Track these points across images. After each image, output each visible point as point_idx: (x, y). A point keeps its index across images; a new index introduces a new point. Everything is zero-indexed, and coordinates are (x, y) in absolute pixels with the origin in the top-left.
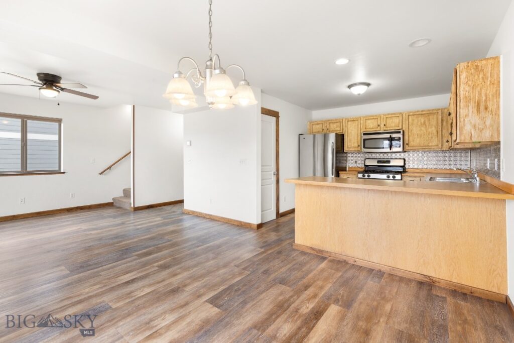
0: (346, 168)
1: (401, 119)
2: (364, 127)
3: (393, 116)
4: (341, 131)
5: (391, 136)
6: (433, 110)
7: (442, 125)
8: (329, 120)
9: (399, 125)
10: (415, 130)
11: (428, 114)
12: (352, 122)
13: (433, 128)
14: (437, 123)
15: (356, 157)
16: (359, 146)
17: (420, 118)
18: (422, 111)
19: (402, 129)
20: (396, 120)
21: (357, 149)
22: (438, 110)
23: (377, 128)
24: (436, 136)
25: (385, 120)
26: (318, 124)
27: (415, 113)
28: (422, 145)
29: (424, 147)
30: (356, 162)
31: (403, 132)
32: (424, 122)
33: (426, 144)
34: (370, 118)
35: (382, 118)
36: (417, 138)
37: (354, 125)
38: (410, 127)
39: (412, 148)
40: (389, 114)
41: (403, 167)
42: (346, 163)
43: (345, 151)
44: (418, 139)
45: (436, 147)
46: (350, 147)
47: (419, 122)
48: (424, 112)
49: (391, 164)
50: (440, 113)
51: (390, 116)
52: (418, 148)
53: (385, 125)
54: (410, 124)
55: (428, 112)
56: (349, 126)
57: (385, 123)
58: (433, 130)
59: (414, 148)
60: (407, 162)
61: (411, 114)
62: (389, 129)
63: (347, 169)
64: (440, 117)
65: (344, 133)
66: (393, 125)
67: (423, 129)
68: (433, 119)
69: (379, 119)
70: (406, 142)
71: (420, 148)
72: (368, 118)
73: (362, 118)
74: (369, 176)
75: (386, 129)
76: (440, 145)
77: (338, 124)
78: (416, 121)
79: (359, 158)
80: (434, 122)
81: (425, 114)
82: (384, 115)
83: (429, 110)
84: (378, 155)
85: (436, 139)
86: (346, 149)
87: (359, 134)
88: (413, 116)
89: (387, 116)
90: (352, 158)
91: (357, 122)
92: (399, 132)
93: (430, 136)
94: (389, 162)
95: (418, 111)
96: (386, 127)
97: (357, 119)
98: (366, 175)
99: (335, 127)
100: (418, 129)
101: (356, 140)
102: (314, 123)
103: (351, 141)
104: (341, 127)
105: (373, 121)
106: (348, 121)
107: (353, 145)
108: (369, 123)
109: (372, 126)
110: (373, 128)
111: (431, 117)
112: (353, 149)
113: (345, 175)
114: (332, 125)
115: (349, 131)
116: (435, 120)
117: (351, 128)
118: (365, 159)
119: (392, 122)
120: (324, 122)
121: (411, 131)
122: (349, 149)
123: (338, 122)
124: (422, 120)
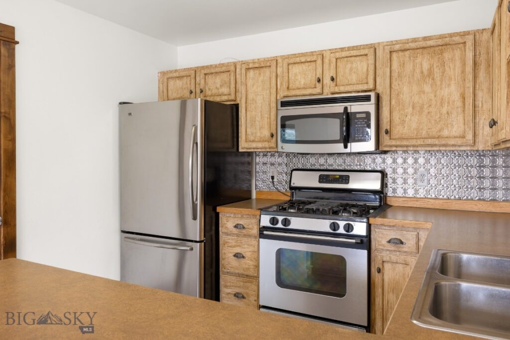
0: (249, 192)
1: (371, 61)
2: (285, 86)
4: (232, 97)
5: (346, 108)
6: (451, 35)
7: (475, 77)
8: (203, 68)
9: (367, 78)
10: (407, 92)
12: (257, 71)
13: (453, 87)
14: (463, 72)
15: (272, 164)
16: (272, 136)
17: (419, 60)
18: (425, 39)
19: (375, 89)
21: (266, 145)
23: (316, 86)
24: (460, 110)
25: (333, 65)
26: (180, 77)
27: (407, 46)
28: (424, 133)
29: (430, 141)
30: (273, 178)
31: (378, 97)
32: (430, 72)
33: (434, 132)
34: (298, 60)
35: (326, 61)
36: (412, 115)
37: (261, 78)
38: (395, 83)
39: (398, 143)
40: (342, 49)
41: (381, 193)
42: (250, 181)
43: (241, 150)
44: (415, 119)
45: (459, 141)
46: (252, 138)
47: (418, 71)
49: (352, 185)
50: (470, 44)
51: (344, 54)
52: (416, 142)
53: (333, 79)
54: (395, 75)
55: (440, 42)
56: (250, 83)
57: (333, 74)
58: (452, 91)
59: (406, 143)
60: (389, 181)
61: (397, 47)
62: (342, 89)
63: (254, 196)
64: (470, 55)
65: (238, 102)
66: (354, 78)
67: (427, 88)
68: (452, 60)
69: (319, 62)
70: (385, 125)
71: (419, 142)
72: (294, 60)
73: (280, 61)
74: (286, 222)
75: (337, 90)
76: (470, 136)
77: (225, 76)
78: (409, 67)
79: (280, 169)
80: (454, 70)
81: (431, 47)
82: (333, 51)
83: (441, 37)
84: (322, 161)
85: (461, 118)
86: (243, 146)
87: (273, 105)
88: (401, 53)
89: (338, 55)
90: (264, 168)
91: (267, 71)
92: (367, 98)
93: (444, 110)
94: (346, 180)
95: (415, 40)
96: (336, 85)
97: (268, 64)
98: (280, 218)
99: (218, 86)
100: (415, 88)
101: (266, 120)
102: (171, 75)
103: (255, 122)
104: (233, 86)
105: (304, 68)
106: (248, 69)
107: (258, 134)
108: (296, 75)
109: (302, 83)
110: (304, 88)
111: (447, 55)
112: (260, 145)
113: (232, 215)
114: (210, 80)
115: (250, 96)
116: (458, 64)
117: (255, 87)
118: (292, 171)
119: (351, 69)
120: (193, 72)
121: (398, 95)
122: (250, 143)
123: (223, 72)
124: (425, 62)
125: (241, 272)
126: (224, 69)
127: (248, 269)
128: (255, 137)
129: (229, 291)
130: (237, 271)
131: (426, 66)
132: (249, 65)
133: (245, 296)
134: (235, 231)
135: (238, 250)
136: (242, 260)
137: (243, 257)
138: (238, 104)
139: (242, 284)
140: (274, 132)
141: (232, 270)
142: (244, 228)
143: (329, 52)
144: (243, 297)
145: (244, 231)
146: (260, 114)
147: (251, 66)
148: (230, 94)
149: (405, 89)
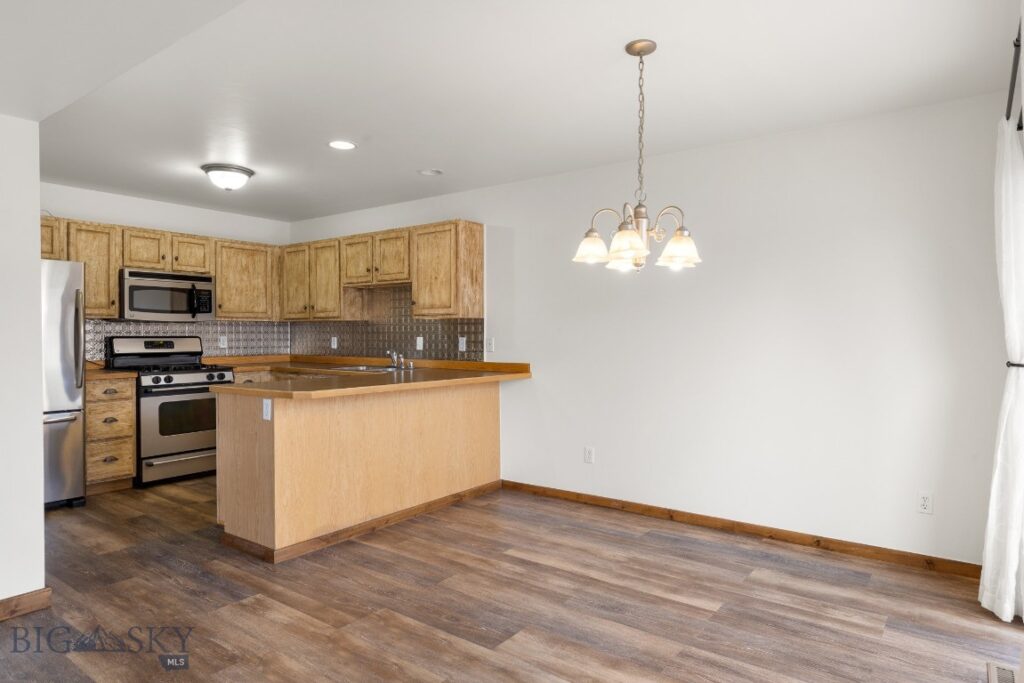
1: (207, 250)
3: (193, 240)
5: (193, 286)
6: (258, 245)
9: (204, 263)
10: (232, 278)
11: (253, 250)
12: (91, 235)
13: (260, 280)
14: (266, 270)
16: (113, 302)
17: (239, 257)
18: (242, 243)
19: (210, 272)
20: (199, 252)
21: (105, 312)
22: (266, 246)
23: (159, 262)
24: (264, 296)
25: (175, 247)
27: (232, 245)
28: (243, 309)
29: (247, 315)
32: (247, 267)
33: (249, 309)
34: (140, 234)
35: (168, 241)
36: (236, 295)
37: (96, 243)
39: (226, 315)
40: (183, 235)
41: (198, 354)
44: (238, 298)
45: (263, 315)
47: (239, 265)
48: (247, 247)
49: (176, 349)
50: (269, 253)
51: (188, 240)
53: (175, 259)
54: (224, 264)
55: (252, 247)
56: (81, 245)
57: (175, 254)
58: (259, 282)
59: (231, 315)
61: (226, 244)
62: (186, 269)
64: (269, 260)
66: (193, 262)
67: (245, 278)
68: (260, 261)
70: (218, 301)
71: (241, 315)
72: (137, 234)
74: (169, 379)
75: (179, 268)
76: (269, 313)
78: (233, 261)
80: (260, 268)
81: (247, 250)
82: (174, 235)
83: (252, 244)
85: (264, 300)
88: (229, 250)
89: (179, 239)
91: (105, 238)
93: (255, 295)
94: (170, 345)
95: (236, 242)
96: (179, 265)
98: (162, 377)
100: (238, 276)
101: (103, 287)
104: (57, 244)
105: (146, 243)
106: (79, 230)
108: (139, 248)
109: (145, 256)
110: (147, 262)
111: (257, 258)
116: (263, 264)
117: (89, 251)
119: (191, 253)
121: (226, 279)
124: (244, 260)
125: (114, 435)
127: (121, 431)
129: (97, 458)
130: (107, 436)
131: (244, 262)
132: (82, 227)
133: (117, 457)
134: (104, 397)
135: (109, 415)
136: (114, 424)
137: (116, 420)
139: (113, 447)
140: (116, 301)
141: (101, 437)
142: (116, 392)
143: (170, 234)
144: (116, 459)
145: (116, 396)
146: (95, 280)
147: (85, 229)
148: (52, 253)
149: (231, 275)
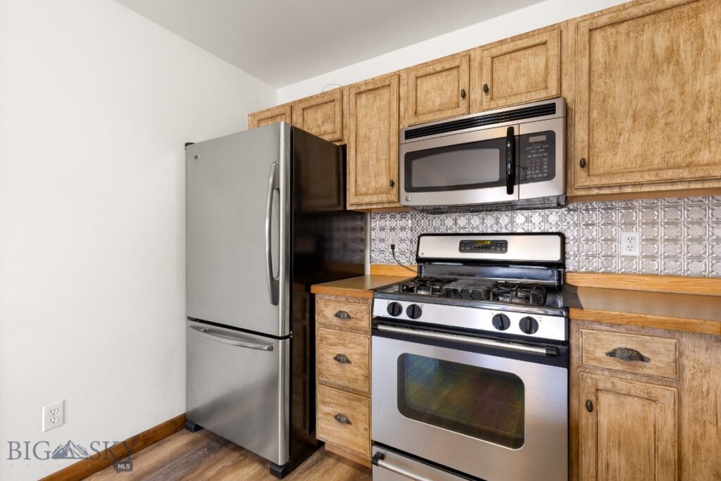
0: (362, 266)
1: (553, 50)
2: (411, 111)
4: (337, 136)
5: (511, 130)
8: (301, 101)
9: (545, 81)
10: (622, 94)
12: (371, 96)
15: (393, 229)
16: (392, 184)
17: (647, 35)
19: (560, 96)
20: (535, 63)
21: (384, 198)
23: (458, 103)
25: (487, 68)
26: (273, 118)
27: (623, 15)
28: (657, 161)
29: (670, 174)
30: (393, 247)
31: (567, 109)
33: (678, 157)
34: (430, 69)
35: (475, 64)
36: (633, 131)
37: (377, 104)
39: (605, 181)
40: (502, 42)
42: (363, 251)
43: (349, 208)
44: (639, 138)
46: (364, 190)
47: (645, 54)
49: (512, 255)
52: (636, 178)
53: (486, 90)
54: (598, 68)
56: (361, 113)
57: (486, 80)
61: (603, 19)
62: (502, 103)
63: (368, 271)
65: (346, 142)
66: (522, 84)
67: (665, 82)
69: (464, 67)
70: (579, 152)
71: (648, 177)
72: (424, 72)
73: (403, 75)
74: (414, 311)
75: (493, 105)
77: (328, 108)
78: (627, 50)
79: (403, 235)
82: (485, 49)
84: (462, 221)
86: (353, 202)
87: (394, 140)
88: (609, 31)
89: (495, 52)
90: (382, 235)
91: (385, 94)
92: (548, 109)
93: (702, 116)
94: (502, 246)
96: (492, 99)
97: (387, 83)
98: (405, 305)
99: (319, 123)
100: (639, 85)
101: (383, 164)
102: (262, 116)
103: (368, 166)
104: (338, 119)
105: (441, 80)
106: (359, 94)
107: (373, 184)
108: (427, 93)
109: (438, 103)
110: (440, 110)
111: (709, 17)
112: (375, 199)
113: (333, 298)
114: (310, 115)
115: (362, 132)
117: (368, 117)
118: (419, 238)
119: (518, 70)
120: (288, 108)
121: (604, 100)
122: (361, 198)
123: (326, 103)
124: (659, 37)
125: (347, 383)
126: (326, 98)
127: (355, 380)
128: (368, 189)
129: (328, 410)
130: (339, 382)
131: (662, 44)
132: (359, 88)
133: (351, 420)
134: (335, 321)
135: (340, 350)
136: (347, 367)
137: (348, 362)
138: (346, 145)
139: (346, 401)
140: (395, 180)
141: (332, 380)
142: (349, 317)
143: (479, 52)
144: (348, 422)
145: (349, 322)
146: (375, 155)
147: (363, 88)
148: (334, 132)
149: (619, 89)
